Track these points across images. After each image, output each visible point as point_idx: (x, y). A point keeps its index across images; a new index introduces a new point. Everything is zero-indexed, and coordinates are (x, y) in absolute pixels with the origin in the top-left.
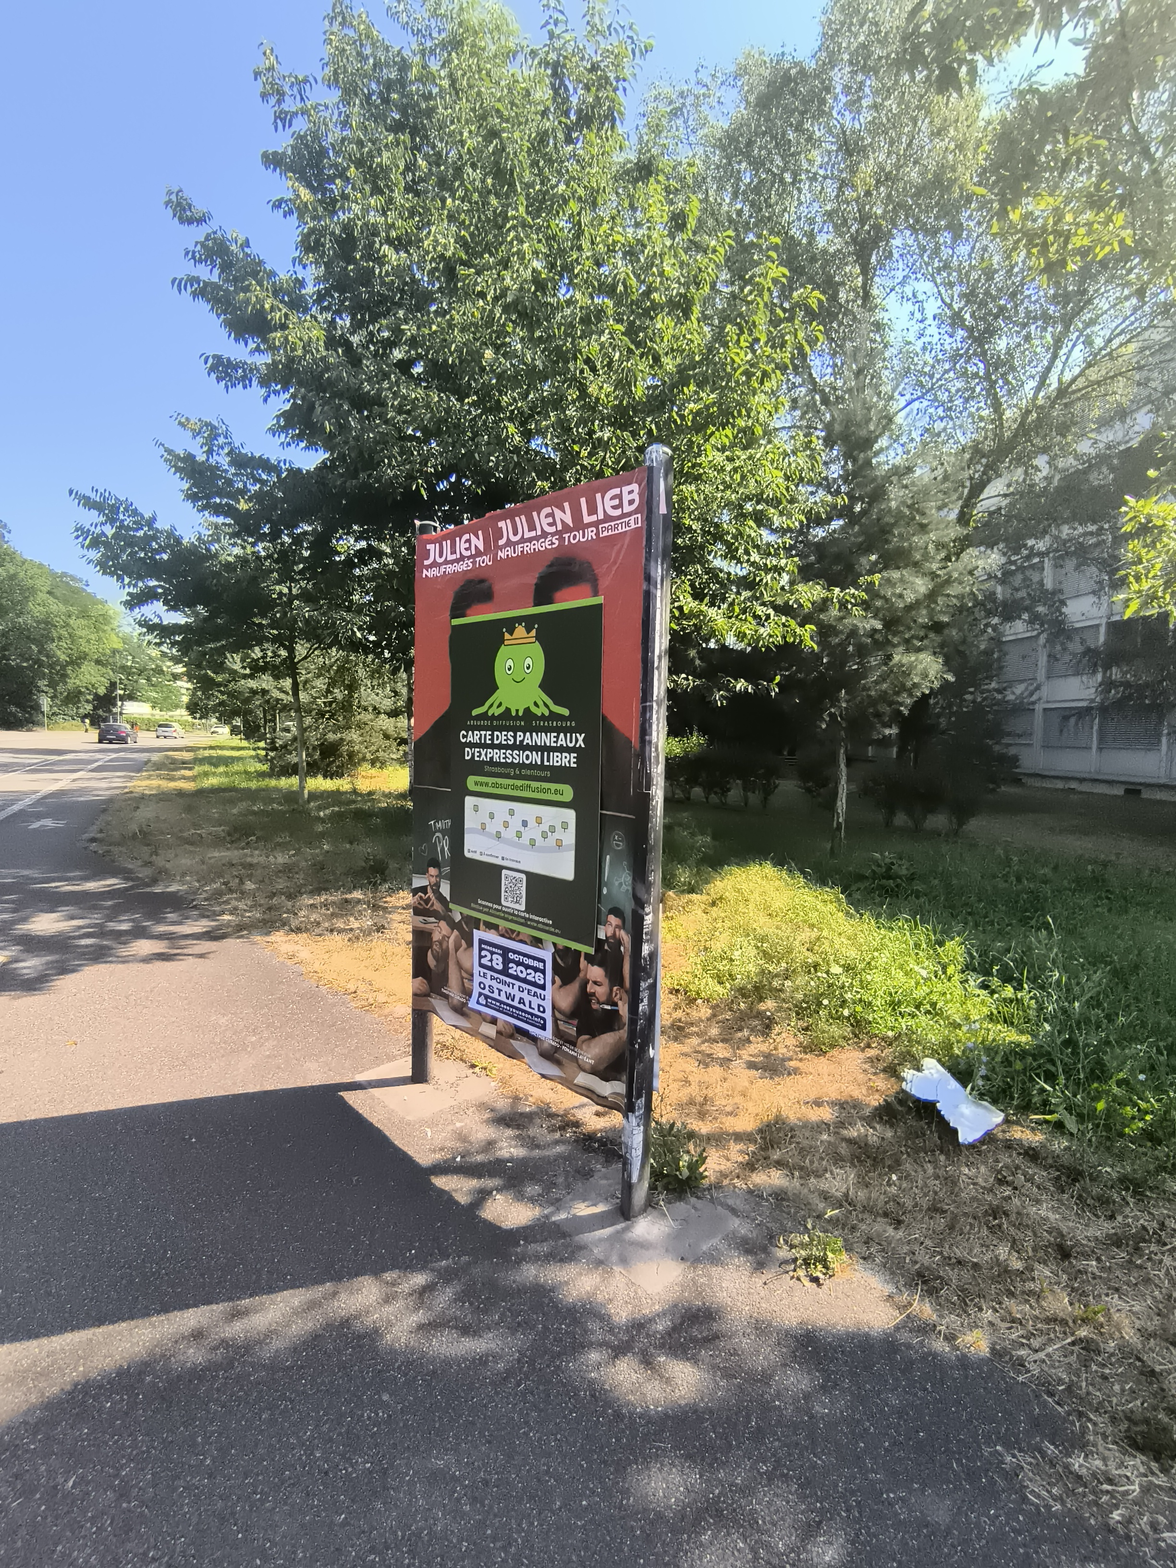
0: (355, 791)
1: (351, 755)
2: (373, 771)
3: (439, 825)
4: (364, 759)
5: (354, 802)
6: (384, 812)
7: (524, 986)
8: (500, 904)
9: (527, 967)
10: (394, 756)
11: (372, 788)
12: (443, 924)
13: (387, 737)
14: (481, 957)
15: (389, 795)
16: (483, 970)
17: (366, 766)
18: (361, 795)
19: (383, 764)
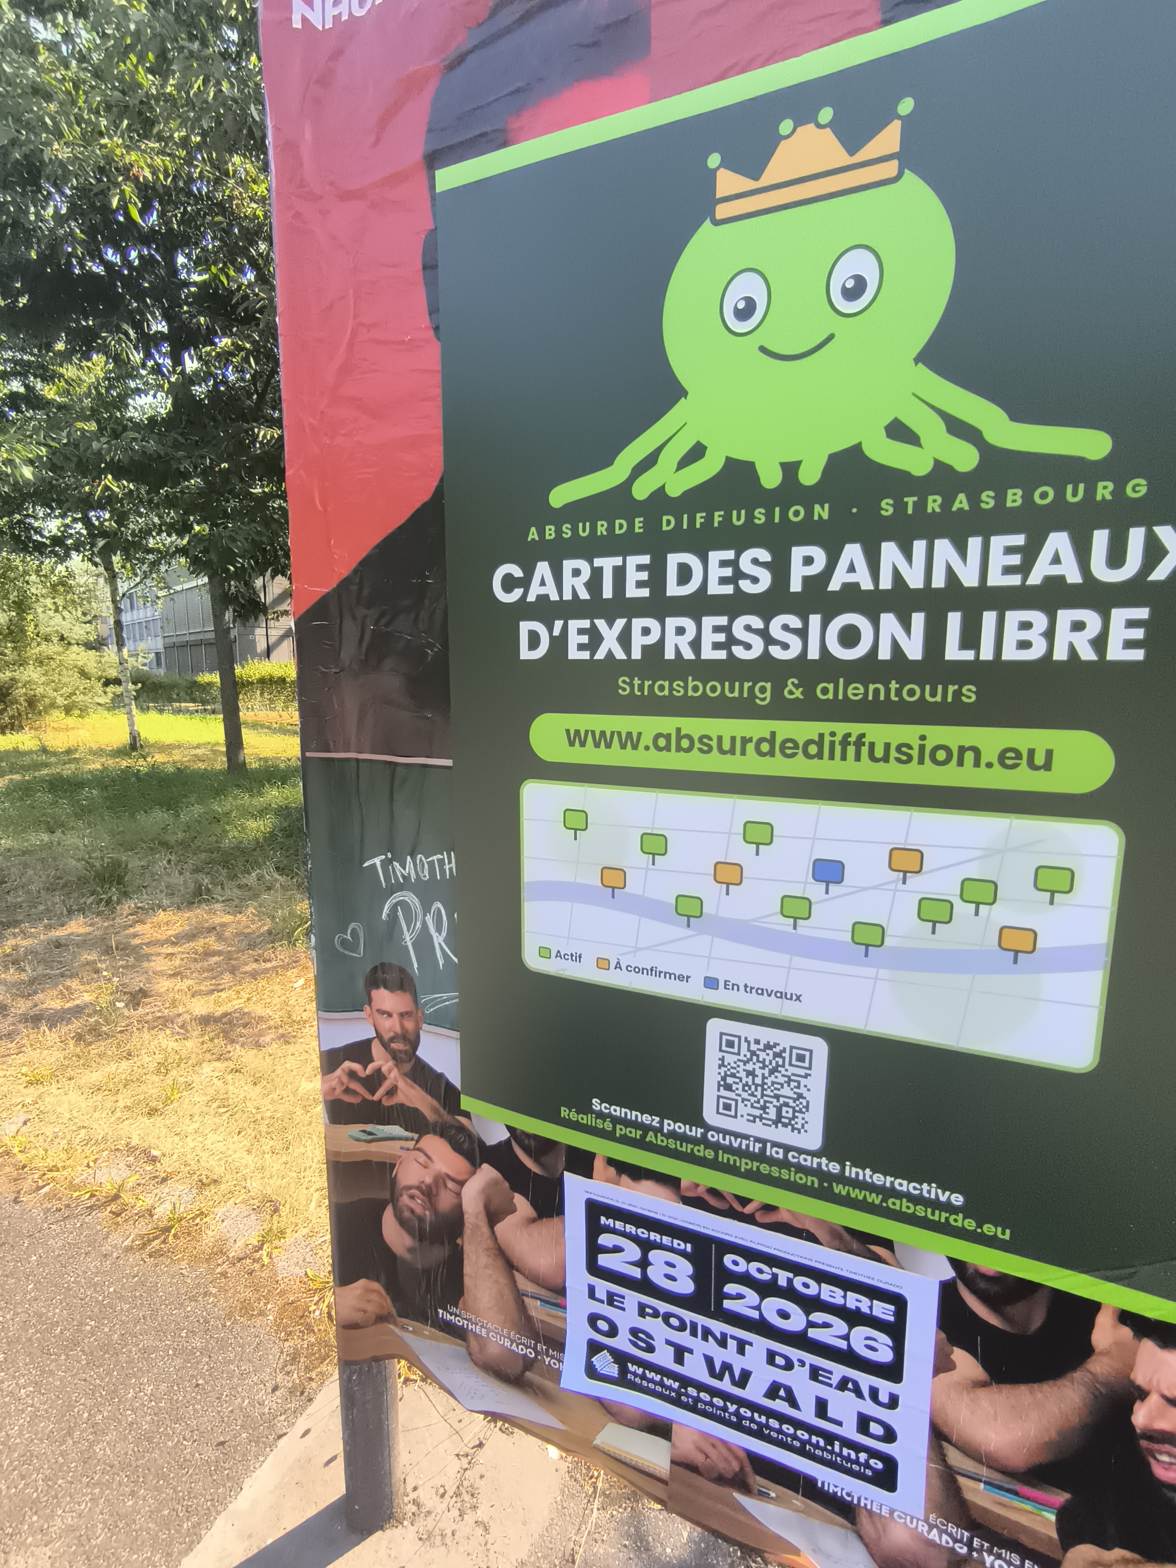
0: (44, 750)
1: (32, 702)
2: (71, 721)
3: (407, 869)
4: (53, 705)
5: (46, 765)
6: (102, 780)
7: (794, 1353)
8: (697, 1119)
9: (811, 1304)
10: (101, 700)
11: (72, 743)
12: (434, 1144)
13: (84, 674)
14: (594, 1250)
15: (98, 753)
16: (603, 1287)
17: (57, 715)
18: (55, 754)
19: (84, 711)
